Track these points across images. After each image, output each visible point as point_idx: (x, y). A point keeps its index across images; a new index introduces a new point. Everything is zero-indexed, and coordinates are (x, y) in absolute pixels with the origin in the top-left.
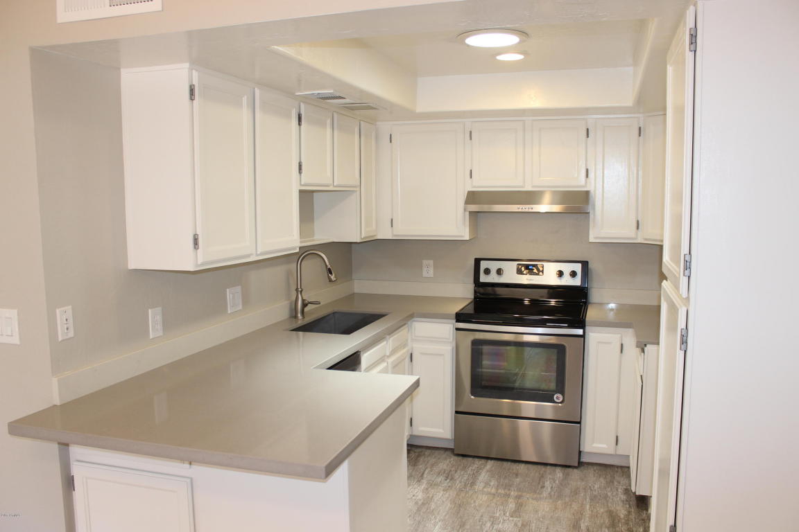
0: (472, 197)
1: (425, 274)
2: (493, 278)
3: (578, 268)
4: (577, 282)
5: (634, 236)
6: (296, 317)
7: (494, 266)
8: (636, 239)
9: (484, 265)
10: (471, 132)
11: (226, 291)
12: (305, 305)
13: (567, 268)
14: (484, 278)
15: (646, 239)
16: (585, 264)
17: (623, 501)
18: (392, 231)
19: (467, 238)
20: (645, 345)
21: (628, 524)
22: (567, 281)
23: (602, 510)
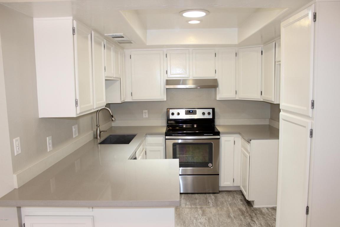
0: (168, 82)
1: (144, 116)
2: (175, 117)
3: (211, 111)
4: (211, 117)
5: (235, 97)
6: (97, 138)
7: (175, 111)
8: (235, 98)
9: (171, 111)
10: (166, 54)
11: (72, 127)
12: (100, 132)
13: (206, 111)
14: (171, 117)
15: (239, 98)
16: (213, 110)
17: (242, 204)
18: (132, 98)
19: (165, 100)
20: (251, 140)
21: (248, 213)
22: (206, 116)
23: (236, 209)
